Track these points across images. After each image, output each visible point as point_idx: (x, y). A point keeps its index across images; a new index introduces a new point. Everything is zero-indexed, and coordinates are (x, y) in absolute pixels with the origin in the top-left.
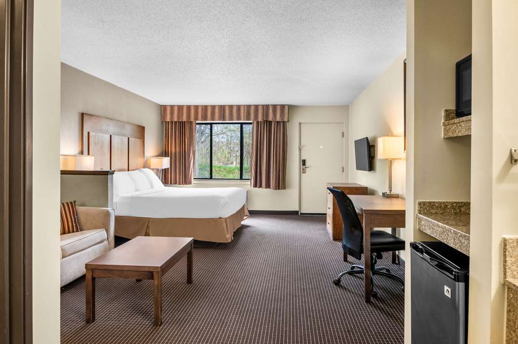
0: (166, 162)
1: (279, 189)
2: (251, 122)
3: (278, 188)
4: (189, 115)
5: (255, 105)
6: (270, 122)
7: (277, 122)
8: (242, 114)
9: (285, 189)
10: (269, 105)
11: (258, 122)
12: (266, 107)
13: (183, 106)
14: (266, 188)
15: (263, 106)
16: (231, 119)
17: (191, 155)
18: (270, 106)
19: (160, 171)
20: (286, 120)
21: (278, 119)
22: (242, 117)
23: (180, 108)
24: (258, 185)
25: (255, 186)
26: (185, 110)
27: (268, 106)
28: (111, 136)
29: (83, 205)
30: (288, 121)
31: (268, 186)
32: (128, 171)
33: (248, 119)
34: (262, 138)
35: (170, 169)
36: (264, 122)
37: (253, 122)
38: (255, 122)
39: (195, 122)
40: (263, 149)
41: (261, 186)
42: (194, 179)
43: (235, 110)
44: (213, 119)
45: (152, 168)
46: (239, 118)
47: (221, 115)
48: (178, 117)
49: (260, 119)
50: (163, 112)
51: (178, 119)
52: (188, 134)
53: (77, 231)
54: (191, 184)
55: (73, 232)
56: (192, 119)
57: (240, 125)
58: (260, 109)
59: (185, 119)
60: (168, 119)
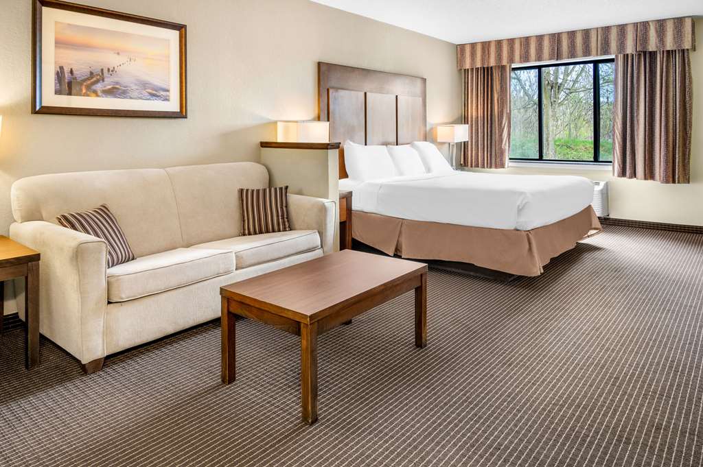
0: (462, 133)
1: (674, 182)
2: (613, 57)
3: (671, 179)
4: (499, 56)
5: (619, 26)
6: (653, 55)
7: (668, 52)
8: (593, 45)
9: (689, 182)
10: (647, 22)
11: (626, 57)
12: (642, 28)
13: (489, 42)
14: (646, 178)
15: (636, 25)
16: (573, 55)
17: (505, 121)
18: (651, 24)
19: (453, 145)
20: (687, 45)
21: (669, 45)
22: (594, 51)
23: (486, 45)
24: (628, 173)
25: (623, 173)
26: (493, 49)
27: (645, 24)
28: (365, 93)
29: (300, 193)
30: (694, 49)
31: (650, 174)
32: (397, 145)
33: (606, 52)
34: (635, 86)
35: (470, 143)
36: (639, 55)
37: (616, 56)
38: (621, 57)
39: (510, 66)
40: (638, 106)
41: (634, 175)
42: (510, 159)
43: (579, 40)
44: (539, 59)
45: (439, 141)
46: (587, 52)
47: (553, 49)
48: (483, 60)
49: (630, 49)
50: (459, 56)
51: (483, 63)
52: (498, 87)
53: (285, 230)
54: (504, 167)
55: (279, 231)
56: (505, 62)
57: (591, 65)
58: (629, 33)
59: (492, 63)
60: (468, 66)
